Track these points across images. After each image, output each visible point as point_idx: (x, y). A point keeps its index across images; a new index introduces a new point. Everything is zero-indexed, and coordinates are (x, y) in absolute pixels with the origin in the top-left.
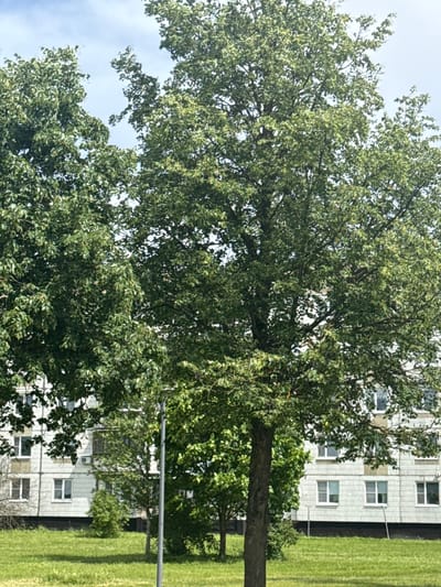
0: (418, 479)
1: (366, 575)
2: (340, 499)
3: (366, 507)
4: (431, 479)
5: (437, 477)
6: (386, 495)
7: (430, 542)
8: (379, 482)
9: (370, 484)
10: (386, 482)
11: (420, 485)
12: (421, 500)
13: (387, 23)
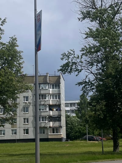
0: (24, 128)
1: (8, 152)
2: (5, 134)
3: (11, 136)
4: (27, 128)
5: (28, 128)
6: (16, 133)
7: (26, 143)
8: (15, 130)
9: (12, 130)
10: (16, 130)
11: (24, 130)
12: (24, 134)
13: (5, 20)
